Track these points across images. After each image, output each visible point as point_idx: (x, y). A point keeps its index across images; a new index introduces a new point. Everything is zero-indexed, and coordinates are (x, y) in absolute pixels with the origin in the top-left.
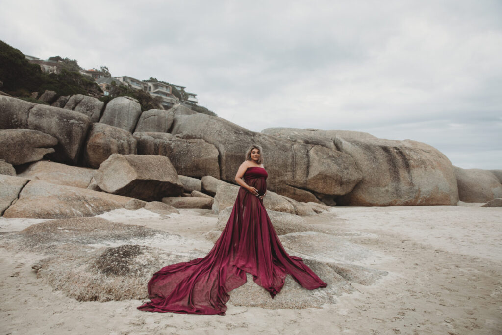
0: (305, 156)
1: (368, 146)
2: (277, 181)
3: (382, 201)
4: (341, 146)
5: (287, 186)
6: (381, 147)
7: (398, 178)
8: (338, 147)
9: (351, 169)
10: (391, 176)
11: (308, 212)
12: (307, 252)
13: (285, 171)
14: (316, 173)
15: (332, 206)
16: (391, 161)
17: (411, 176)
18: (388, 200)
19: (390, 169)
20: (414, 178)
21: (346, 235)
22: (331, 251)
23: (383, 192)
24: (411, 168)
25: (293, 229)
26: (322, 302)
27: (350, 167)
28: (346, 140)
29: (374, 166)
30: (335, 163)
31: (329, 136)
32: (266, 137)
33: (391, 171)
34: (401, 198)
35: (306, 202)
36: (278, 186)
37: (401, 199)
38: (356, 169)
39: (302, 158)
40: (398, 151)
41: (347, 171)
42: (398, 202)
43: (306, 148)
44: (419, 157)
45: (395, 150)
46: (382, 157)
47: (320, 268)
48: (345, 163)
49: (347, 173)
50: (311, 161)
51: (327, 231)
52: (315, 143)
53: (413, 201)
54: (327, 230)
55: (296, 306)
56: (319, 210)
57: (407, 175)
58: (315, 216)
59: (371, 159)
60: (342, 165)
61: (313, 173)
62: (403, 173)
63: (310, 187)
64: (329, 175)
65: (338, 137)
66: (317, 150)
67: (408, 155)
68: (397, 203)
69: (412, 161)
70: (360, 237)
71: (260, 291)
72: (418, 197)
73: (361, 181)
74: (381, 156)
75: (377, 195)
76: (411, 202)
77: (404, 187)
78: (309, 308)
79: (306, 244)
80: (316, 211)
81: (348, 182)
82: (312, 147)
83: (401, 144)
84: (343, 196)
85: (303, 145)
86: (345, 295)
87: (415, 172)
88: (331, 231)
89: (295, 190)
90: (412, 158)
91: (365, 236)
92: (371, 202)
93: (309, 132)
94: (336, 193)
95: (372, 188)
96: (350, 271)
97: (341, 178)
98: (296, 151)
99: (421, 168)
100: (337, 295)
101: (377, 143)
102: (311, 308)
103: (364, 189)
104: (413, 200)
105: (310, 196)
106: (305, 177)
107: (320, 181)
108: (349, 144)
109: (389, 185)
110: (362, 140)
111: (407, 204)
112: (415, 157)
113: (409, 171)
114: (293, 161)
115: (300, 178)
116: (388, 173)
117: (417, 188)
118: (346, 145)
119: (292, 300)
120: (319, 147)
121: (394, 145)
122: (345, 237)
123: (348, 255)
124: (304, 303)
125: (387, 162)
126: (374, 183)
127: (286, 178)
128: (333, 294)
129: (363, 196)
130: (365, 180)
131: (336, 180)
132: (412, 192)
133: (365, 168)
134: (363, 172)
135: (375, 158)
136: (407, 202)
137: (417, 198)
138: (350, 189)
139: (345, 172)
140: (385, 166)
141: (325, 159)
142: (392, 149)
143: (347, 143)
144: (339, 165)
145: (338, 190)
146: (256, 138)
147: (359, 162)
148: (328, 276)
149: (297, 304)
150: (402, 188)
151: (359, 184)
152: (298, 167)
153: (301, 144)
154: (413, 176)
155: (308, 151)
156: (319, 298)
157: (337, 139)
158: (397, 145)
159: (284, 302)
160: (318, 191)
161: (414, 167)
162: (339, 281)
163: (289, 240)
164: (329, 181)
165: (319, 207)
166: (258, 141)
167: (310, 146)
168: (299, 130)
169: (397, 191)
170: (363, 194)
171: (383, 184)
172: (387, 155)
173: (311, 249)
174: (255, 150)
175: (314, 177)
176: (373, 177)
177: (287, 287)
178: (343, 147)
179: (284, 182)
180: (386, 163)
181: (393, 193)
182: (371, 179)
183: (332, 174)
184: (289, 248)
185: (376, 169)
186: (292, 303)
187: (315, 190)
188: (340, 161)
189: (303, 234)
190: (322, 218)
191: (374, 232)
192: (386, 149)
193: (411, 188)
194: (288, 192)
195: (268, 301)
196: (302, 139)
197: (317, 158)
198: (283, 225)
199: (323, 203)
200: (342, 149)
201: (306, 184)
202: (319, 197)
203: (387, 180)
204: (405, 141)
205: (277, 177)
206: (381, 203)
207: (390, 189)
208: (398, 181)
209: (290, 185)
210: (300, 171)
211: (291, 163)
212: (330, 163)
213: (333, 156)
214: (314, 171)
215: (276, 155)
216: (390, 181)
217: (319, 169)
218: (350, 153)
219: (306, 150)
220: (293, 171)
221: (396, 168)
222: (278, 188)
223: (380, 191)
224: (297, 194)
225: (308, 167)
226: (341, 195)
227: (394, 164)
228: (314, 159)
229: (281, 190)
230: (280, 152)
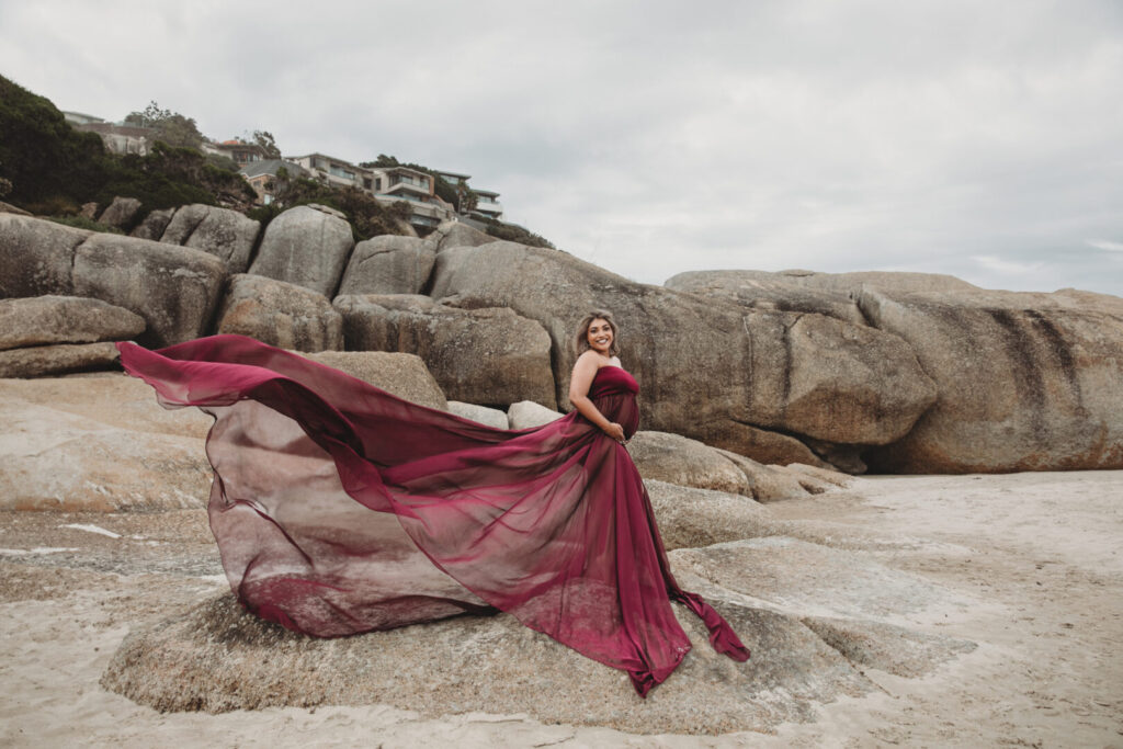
0: (778, 343)
1: (951, 309)
2: (706, 410)
3: (995, 458)
4: (877, 314)
5: (733, 423)
6: (987, 310)
7: (1040, 395)
8: (869, 317)
9: (905, 375)
10: (1019, 389)
11: (785, 491)
12: (758, 591)
13: (725, 383)
14: (811, 387)
15: (854, 474)
16: (1019, 347)
17: (1079, 389)
18: (1017, 457)
19: (1015, 371)
20: (1087, 392)
21: (879, 547)
22: (824, 587)
23: (996, 435)
24: (1079, 366)
25: (735, 533)
26: (777, 717)
27: (902, 368)
28: (890, 296)
29: (968, 365)
30: (861, 359)
31: (844, 288)
32: (675, 297)
33: (1020, 376)
34: (1050, 449)
35: (785, 465)
36: (709, 425)
37: (1049, 452)
38: (918, 373)
39: (770, 350)
40: (1037, 322)
41: (895, 379)
42: (1042, 462)
43: (780, 323)
44: (1100, 336)
45: (1030, 320)
46: (990, 340)
47: (780, 630)
48: (887, 357)
49: (895, 386)
50: (795, 356)
51: (829, 539)
52: (806, 307)
53: (1085, 458)
54: (829, 535)
55: (704, 726)
56: (818, 484)
57: (1065, 385)
58: (806, 500)
59: (961, 344)
60: (881, 363)
61: (803, 386)
62: (1053, 380)
63: (794, 424)
64: (844, 390)
65: (869, 290)
66: (811, 327)
67: (1066, 331)
68: (1040, 464)
69: (1080, 348)
70: (919, 551)
71: (611, 687)
72: (1102, 445)
73: (935, 404)
74: (991, 338)
75: (982, 443)
76: (1082, 460)
77: (1057, 418)
78: (741, 733)
79: (759, 569)
80: (809, 489)
81: (898, 410)
82: (797, 319)
83: (1047, 303)
84: (886, 447)
85: (774, 314)
86: (843, 699)
87: (1090, 378)
88: (836, 537)
89: (754, 434)
90: (1081, 339)
91: (932, 550)
92: (964, 461)
93: (792, 278)
94: (865, 439)
95: (967, 425)
96: (866, 638)
97: (878, 398)
98: (754, 331)
99: (1108, 364)
100: (821, 700)
101: (978, 301)
102: (745, 732)
103: (943, 429)
104: (1088, 454)
105: (795, 447)
106: (780, 400)
107: (820, 409)
108: (898, 306)
109: (1016, 413)
110: (936, 296)
111: (1068, 466)
112: (1088, 337)
113: (1072, 376)
114: (746, 358)
115: (768, 400)
116: (1010, 383)
117: (1096, 421)
118: (890, 311)
119: (695, 710)
120: (817, 318)
121: (1028, 307)
122: (878, 554)
123: (873, 598)
124: (727, 720)
125: (1007, 353)
126: (970, 410)
127: (729, 403)
128: (810, 698)
129: (942, 445)
130: (946, 403)
131: (866, 405)
132: (1081, 432)
133: (944, 370)
134: (941, 380)
135: (972, 342)
136: (1069, 460)
137: (1097, 449)
138: (904, 426)
139: (889, 382)
140: (1001, 363)
141: (833, 349)
142: (1020, 317)
143: (892, 304)
144: (871, 364)
145: (870, 432)
146: (649, 301)
147: (928, 354)
148: (799, 651)
149: (708, 720)
150: (1051, 422)
151: (929, 414)
152: (760, 374)
153: (768, 313)
154: (1084, 389)
155: (786, 330)
156: (769, 707)
157: (866, 294)
158: (1036, 306)
159: (674, 715)
160: (815, 434)
161: (1085, 364)
162: (830, 663)
163: (712, 560)
164: (844, 407)
165: (819, 476)
166: (654, 308)
167: (791, 316)
168: (764, 276)
169: (1037, 430)
170: (940, 439)
171: (998, 413)
172: (1007, 332)
173: (772, 583)
174: (597, 323)
175: (805, 397)
176: (968, 393)
177: (684, 677)
178: (882, 317)
179: (725, 413)
180: (1004, 354)
181: (1027, 435)
182: (963, 400)
183: (853, 387)
184: (711, 579)
185: (976, 373)
186: (694, 719)
187: (809, 433)
188: (873, 354)
189: (753, 544)
190: (823, 504)
191: (962, 540)
192: (1002, 317)
193: (1081, 422)
194: (736, 438)
195: (631, 713)
196: (769, 299)
197: (812, 348)
198: (707, 523)
199: (832, 467)
200: (880, 322)
201: (783, 416)
202: (821, 451)
203: (1008, 401)
204: (1059, 292)
205: (704, 399)
206: (996, 463)
207: (1016, 427)
208: (1041, 404)
209: (740, 422)
210: (766, 383)
211: (743, 363)
212: (847, 359)
213: (856, 342)
214: (805, 382)
215: (701, 342)
216: (1017, 404)
217: (818, 377)
218: (902, 330)
219: (782, 327)
220: (748, 383)
221: (1032, 367)
222: (708, 428)
223: (990, 431)
224: (759, 445)
225: (788, 370)
226: (881, 443)
227: (1027, 356)
228: (803, 349)
229: (716, 434)
230: (713, 335)
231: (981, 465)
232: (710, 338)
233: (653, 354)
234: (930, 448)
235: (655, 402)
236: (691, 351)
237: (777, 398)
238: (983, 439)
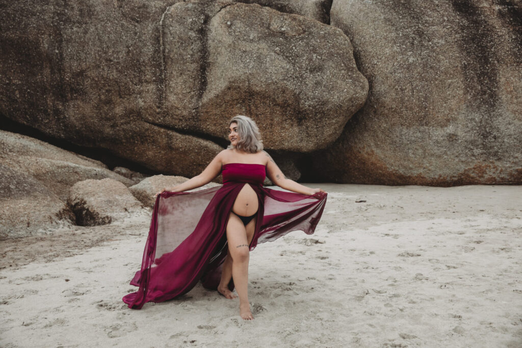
0: (193, 34)
2: (119, 110)
3: (436, 169)
5: (147, 125)
7: (493, 95)
10: (468, 88)
13: (136, 81)
18: (460, 168)
19: (465, 67)
23: (437, 142)
27: (329, 64)
29: (411, 60)
30: (282, 53)
33: (471, 73)
34: (499, 159)
36: (125, 127)
37: (498, 163)
39: (184, 42)
41: (318, 76)
42: (490, 174)
43: (202, 13)
46: (442, 31)
48: (314, 51)
49: (318, 84)
50: (211, 50)
59: (406, 36)
61: (217, 85)
64: (258, 89)
66: (234, 17)
68: (486, 176)
73: (365, 106)
75: (420, 151)
77: (510, 123)
81: (321, 112)
82: (222, 8)
89: (170, 138)
92: (401, 171)
97: (297, 98)
103: (379, 133)
106: (194, 100)
109: (461, 117)
114: (156, 51)
115: (182, 100)
116: (458, 82)
125: (460, 46)
126: (409, 113)
127: (141, 102)
129: (378, 151)
130: (383, 105)
131: (284, 106)
135: (420, 34)
138: (329, 131)
139: (310, 79)
140: (450, 58)
141: (252, 41)
144: (292, 58)
147: (370, 49)
150: (502, 128)
151: (361, 116)
152: (174, 70)
155: (207, 20)
164: (261, 109)
167: (218, 4)
169: (485, 137)
170: (377, 146)
171: (440, 117)
175: (217, 96)
176: (408, 92)
179: (135, 114)
180: (455, 47)
181: (472, 142)
182: (402, 101)
183: (269, 85)
185: (419, 69)
188: (299, 47)
194: (154, 141)
197: (228, 40)
201: (196, 118)
203: (453, 103)
205: (116, 99)
206: (435, 175)
207: (460, 133)
208: (493, 106)
209: (155, 124)
210: (180, 80)
211: (153, 58)
212: (265, 52)
213: (282, 33)
214: (219, 79)
215: (109, 33)
216: (464, 106)
217: (229, 74)
218: (347, 22)
219: (202, 17)
220: (161, 81)
221: (487, 62)
222: (124, 130)
223: (430, 138)
224: (177, 149)
225: (204, 66)
226: (305, 150)
227: (483, 49)
228: (220, 42)
229: (132, 137)
230: (122, 25)
231: (419, 176)
232: (119, 29)
233: (60, 48)
234: (366, 156)
235: (67, 101)
236: (98, 43)
237: (192, 97)
238: (422, 147)
